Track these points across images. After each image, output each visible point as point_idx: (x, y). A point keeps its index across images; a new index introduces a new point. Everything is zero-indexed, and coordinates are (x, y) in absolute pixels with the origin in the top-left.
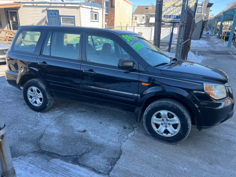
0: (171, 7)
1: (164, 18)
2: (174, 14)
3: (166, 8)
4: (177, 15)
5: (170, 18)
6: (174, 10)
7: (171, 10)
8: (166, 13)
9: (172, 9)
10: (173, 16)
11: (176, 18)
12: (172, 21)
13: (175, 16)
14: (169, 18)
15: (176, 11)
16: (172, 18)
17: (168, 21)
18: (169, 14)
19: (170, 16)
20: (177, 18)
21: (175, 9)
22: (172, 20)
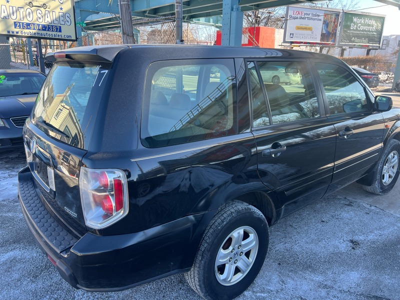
0: (25, 6)
1: (15, 27)
2: (35, 21)
3: (14, 9)
4: (43, 23)
5: (30, 29)
6: (35, 14)
7: (27, 13)
8: (18, 17)
9: (29, 10)
10: (34, 24)
11: (43, 30)
12: (36, 36)
13: (39, 25)
14: (27, 28)
15: (40, 16)
16: (34, 29)
17: (26, 35)
18: (25, 21)
19: (28, 25)
20: (45, 30)
21: (34, 11)
22: (35, 33)
